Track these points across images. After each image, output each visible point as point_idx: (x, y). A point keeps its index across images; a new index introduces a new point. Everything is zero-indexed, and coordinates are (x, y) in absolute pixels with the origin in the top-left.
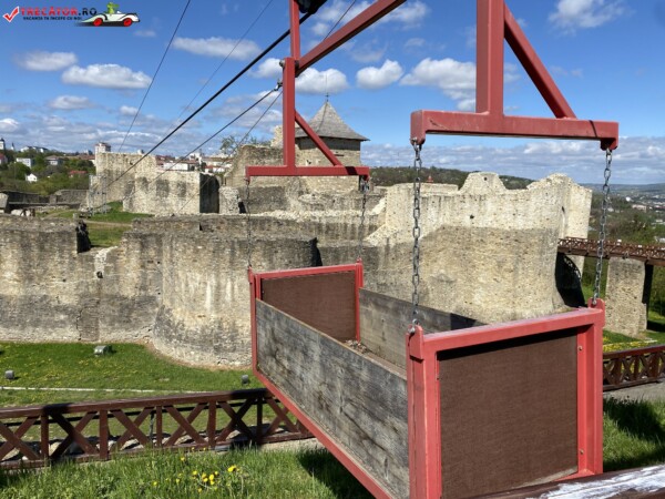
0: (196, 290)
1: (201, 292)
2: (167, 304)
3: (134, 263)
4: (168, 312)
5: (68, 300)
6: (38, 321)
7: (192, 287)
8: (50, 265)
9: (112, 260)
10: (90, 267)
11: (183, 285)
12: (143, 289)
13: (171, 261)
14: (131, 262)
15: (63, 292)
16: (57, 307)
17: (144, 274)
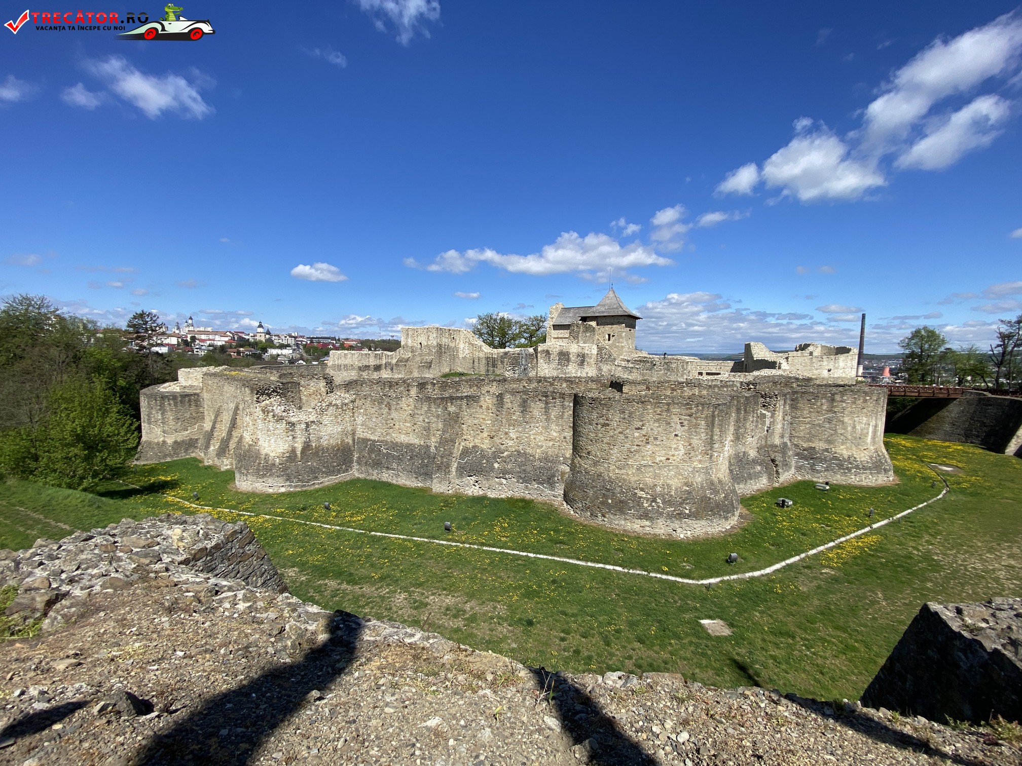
0: (862, 430)
1: (865, 431)
2: (820, 445)
3: (780, 418)
4: (827, 450)
5: (753, 454)
6: (750, 474)
7: (858, 427)
8: (748, 425)
9: (772, 417)
10: (764, 423)
11: (849, 428)
12: (782, 437)
13: (830, 410)
14: (779, 415)
15: (751, 447)
16: (753, 460)
17: (783, 424)
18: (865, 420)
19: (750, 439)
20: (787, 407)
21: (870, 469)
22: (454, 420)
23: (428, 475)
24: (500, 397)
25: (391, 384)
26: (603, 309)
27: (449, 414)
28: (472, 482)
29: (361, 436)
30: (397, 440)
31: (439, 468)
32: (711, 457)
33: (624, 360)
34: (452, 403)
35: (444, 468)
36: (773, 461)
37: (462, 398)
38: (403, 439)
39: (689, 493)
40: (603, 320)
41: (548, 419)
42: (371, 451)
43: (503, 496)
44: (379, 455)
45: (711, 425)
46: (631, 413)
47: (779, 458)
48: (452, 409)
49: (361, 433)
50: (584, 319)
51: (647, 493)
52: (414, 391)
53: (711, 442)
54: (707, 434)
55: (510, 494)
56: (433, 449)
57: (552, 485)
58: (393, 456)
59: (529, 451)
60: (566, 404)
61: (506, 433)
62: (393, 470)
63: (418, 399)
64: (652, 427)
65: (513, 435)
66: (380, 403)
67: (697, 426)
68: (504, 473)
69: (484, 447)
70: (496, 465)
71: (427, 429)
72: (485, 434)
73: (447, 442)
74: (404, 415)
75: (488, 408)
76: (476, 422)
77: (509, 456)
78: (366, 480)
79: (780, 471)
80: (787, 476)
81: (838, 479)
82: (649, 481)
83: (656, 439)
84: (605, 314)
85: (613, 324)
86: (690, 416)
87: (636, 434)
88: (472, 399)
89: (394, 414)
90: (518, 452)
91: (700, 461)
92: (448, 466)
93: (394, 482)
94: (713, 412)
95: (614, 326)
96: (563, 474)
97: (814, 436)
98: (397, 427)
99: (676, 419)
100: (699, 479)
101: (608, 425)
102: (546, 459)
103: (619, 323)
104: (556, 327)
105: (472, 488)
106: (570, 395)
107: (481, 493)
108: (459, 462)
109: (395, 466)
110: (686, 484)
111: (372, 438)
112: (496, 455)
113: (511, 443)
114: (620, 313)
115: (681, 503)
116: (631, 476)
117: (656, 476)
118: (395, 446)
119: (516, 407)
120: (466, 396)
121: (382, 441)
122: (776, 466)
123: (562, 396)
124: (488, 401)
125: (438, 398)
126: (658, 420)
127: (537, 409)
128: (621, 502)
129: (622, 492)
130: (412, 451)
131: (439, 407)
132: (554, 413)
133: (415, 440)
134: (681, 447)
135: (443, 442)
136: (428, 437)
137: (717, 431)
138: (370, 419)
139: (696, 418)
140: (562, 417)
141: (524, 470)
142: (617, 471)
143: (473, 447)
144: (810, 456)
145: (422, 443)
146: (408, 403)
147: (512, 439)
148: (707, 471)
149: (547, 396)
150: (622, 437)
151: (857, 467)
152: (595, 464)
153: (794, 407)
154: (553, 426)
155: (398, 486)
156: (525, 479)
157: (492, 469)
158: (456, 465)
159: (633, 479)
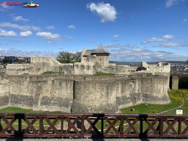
0: (160, 89)
2: (148, 93)
3: (138, 85)
4: (150, 94)
5: (128, 96)
6: (126, 102)
7: (158, 88)
8: (126, 88)
9: (135, 85)
10: (132, 87)
11: (156, 88)
12: (138, 91)
13: (151, 83)
14: (137, 85)
15: (127, 94)
16: (128, 98)
17: (139, 87)
18: (160, 86)
19: (127, 92)
20: (140, 82)
21: (162, 99)
22: (40, 88)
23: (32, 105)
24: (53, 81)
25: (21, 77)
26: (98, 51)
27: (38, 86)
28: (45, 107)
29: (12, 93)
30: (23, 94)
31: (35, 103)
32: (108, 97)
33: (104, 67)
34: (39, 83)
35: (36, 103)
36: (134, 98)
37: (42, 81)
38: (25, 94)
39: (101, 107)
40: (98, 54)
41: (67, 88)
42: (15, 98)
43: (54, 111)
44: (17, 99)
45: (107, 88)
46: (86, 86)
47: (136, 97)
48: (39, 85)
49: (12, 92)
50: (92, 54)
51: (90, 108)
52: (28, 79)
53: (108, 93)
54: (106, 91)
55: (56, 110)
56: (34, 97)
57: (67, 107)
58: (21, 100)
59: (62, 97)
60: (72, 83)
61: (55, 92)
62: (22, 104)
63: (29, 82)
64: (91, 89)
65: (57, 92)
66: (18, 83)
67: (103, 89)
68: (54, 104)
69: (49, 96)
70: (52, 102)
71: (32, 91)
72: (49, 92)
73: (38, 95)
74: (25, 87)
75: (50, 85)
76: (46, 89)
77: (56, 99)
78: (12, 107)
79: (137, 101)
80: (139, 102)
81: (153, 103)
82: (91, 104)
83: (92, 93)
84: (99, 53)
85: (101, 56)
86: (101, 86)
87: (87, 92)
88: (45, 82)
89: (22, 86)
90: (59, 97)
91: (105, 99)
92: (37, 102)
93: (22, 108)
94: (108, 85)
95: (102, 56)
96: (71, 103)
97: (147, 90)
98: (23, 90)
99: (97, 87)
100: (104, 103)
101: (80, 89)
102: (66, 99)
103: (103, 55)
104: (84, 56)
105: (45, 109)
106: (73, 80)
107: (47, 110)
108: (41, 101)
109: (22, 103)
110: (101, 105)
111: (15, 94)
112: (52, 99)
113: (56, 95)
114: (103, 52)
115: (99, 110)
116: (86, 103)
117: (92, 103)
118: (22, 96)
119: (58, 84)
120: (43, 81)
121: (18, 95)
122: (135, 99)
123: (71, 80)
124: (50, 82)
125: (35, 82)
126: (93, 88)
127: (64, 84)
128: (83, 111)
129: (84, 108)
130: (27, 98)
131: (35, 84)
132: (68, 86)
133: (28, 95)
134: (99, 95)
135: (36, 95)
136: (32, 94)
137: (109, 90)
138: (15, 88)
139: (103, 87)
140: (71, 87)
141: (60, 103)
142: (83, 102)
143: (46, 96)
144: (146, 96)
145: (30, 95)
146: (26, 83)
147: (57, 94)
148: (107, 101)
149: (66, 81)
150: (84, 92)
151: (158, 99)
152: (78, 100)
153: (142, 82)
154: (69, 90)
155: (23, 109)
156: (60, 106)
157: (51, 103)
158: (40, 102)
159: (87, 104)
